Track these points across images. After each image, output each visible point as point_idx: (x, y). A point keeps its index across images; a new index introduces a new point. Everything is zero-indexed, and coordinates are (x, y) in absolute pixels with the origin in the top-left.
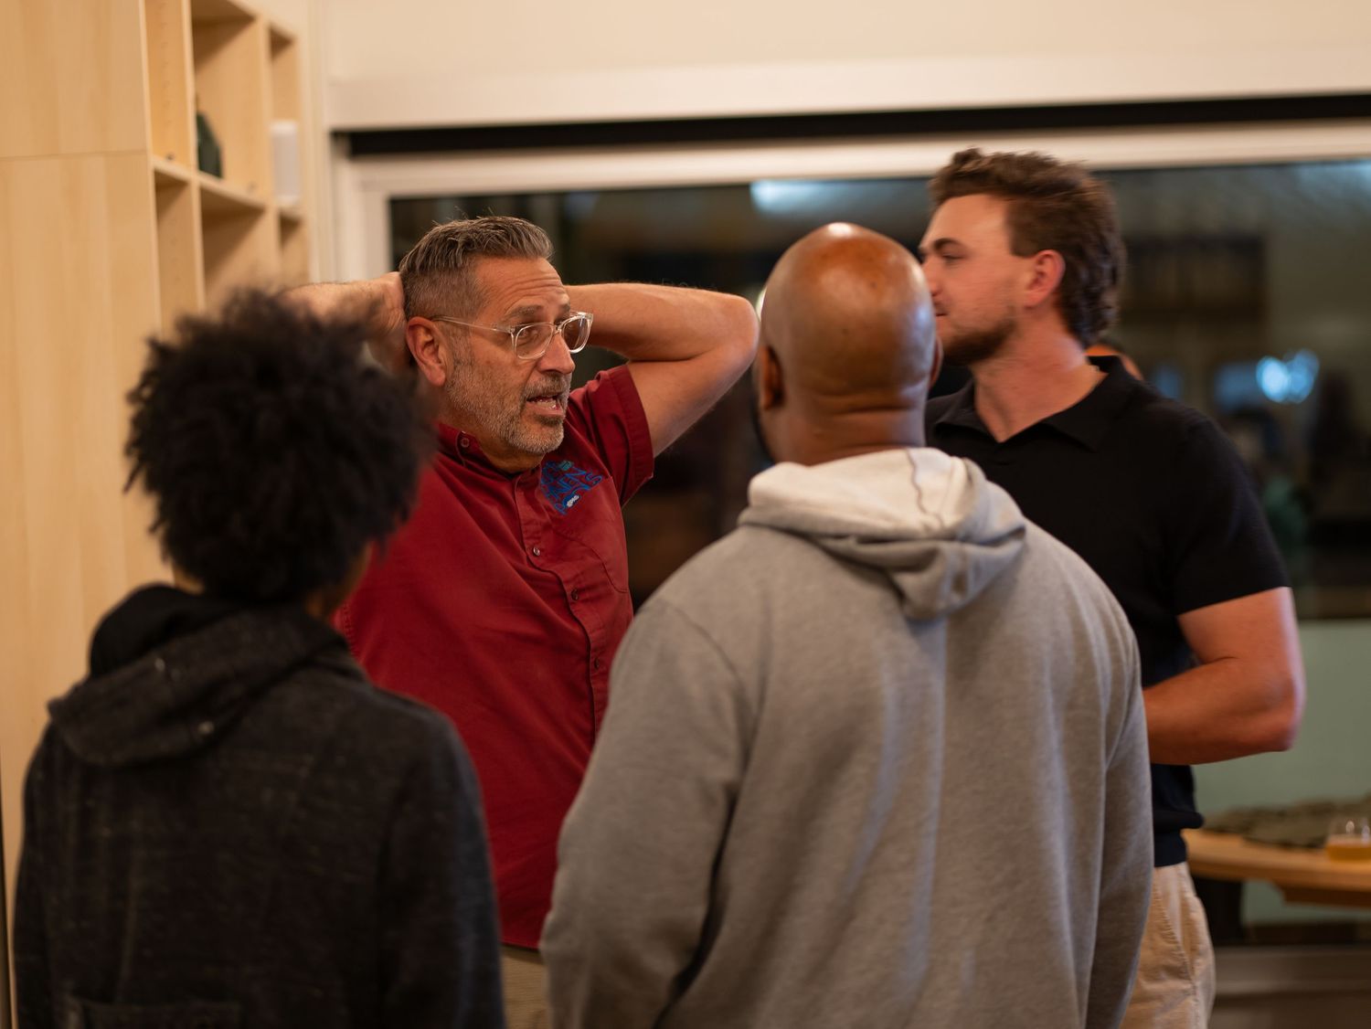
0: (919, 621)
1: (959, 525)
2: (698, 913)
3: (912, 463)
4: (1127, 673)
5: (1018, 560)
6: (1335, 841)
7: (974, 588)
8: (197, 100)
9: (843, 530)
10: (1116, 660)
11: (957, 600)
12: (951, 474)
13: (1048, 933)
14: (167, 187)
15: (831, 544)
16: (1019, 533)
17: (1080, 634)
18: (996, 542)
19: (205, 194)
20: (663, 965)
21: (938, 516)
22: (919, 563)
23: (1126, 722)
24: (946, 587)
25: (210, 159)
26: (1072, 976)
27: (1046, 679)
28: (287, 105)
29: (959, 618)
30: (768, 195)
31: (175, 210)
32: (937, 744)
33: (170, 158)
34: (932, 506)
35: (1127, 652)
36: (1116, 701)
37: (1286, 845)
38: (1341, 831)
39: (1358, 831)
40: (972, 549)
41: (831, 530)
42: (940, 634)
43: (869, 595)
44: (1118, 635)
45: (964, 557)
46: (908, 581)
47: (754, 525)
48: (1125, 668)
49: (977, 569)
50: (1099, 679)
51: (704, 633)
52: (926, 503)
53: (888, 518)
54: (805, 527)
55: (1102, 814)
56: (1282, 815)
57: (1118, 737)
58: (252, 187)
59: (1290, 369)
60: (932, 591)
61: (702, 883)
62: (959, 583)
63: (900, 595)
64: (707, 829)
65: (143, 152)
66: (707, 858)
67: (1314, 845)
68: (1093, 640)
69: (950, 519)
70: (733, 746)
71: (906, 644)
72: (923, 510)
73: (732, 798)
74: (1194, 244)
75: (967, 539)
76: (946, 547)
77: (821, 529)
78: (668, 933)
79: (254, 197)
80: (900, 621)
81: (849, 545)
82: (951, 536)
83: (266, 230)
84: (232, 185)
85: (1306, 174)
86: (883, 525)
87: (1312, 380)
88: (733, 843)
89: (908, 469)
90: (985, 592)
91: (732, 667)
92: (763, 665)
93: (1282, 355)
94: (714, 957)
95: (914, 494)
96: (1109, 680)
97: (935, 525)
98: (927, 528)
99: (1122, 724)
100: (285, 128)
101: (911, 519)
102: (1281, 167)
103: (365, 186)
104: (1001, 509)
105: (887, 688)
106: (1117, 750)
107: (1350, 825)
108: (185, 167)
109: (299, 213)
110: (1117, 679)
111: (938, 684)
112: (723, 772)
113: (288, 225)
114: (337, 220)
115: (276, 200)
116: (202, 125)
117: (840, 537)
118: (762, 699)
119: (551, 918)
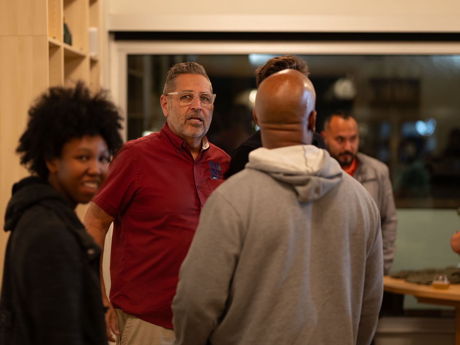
0: (303, 203)
1: (318, 171)
2: (224, 297)
3: (304, 150)
4: (376, 224)
5: (339, 184)
6: (435, 282)
7: (322, 193)
8: (64, 19)
9: (278, 171)
10: (372, 220)
11: (316, 196)
12: (318, 154)
13: (344, 310)
14: (53, 48)
15: (275, 175)
16: (340, 175)
17: (359, 210)
18: (332, 177)
19: (66, 50)
20: (212, 315)
21: (312, 168)
22: (304, 183)
23: (375, 241)
24: (313, 192)
25: (68, 39)
26: (351, 326)
27: (347, 225)
28: (94, 22)
29: (317, 202)
30: (254, 59)
31: (55, 56)
32: (308, 245)
33: (54, 38)
34: (310, 165)
35: (376, 217)
36: (371, 234)
37: (419, 283)
38: (437, 279)
39: (443, 280)
40: (322, 180)
41: (275, 170)
42: (310, 208)
43: (286, 193)
44: (373, 211)
45: (319, 182)
46: (300, 189)
47: (250, 168)
48: (375, 223)
49: (324, 186)
50: (365, 226)
51: (230, 203)
52: (308, 163)
53: (294, 167)
54: (266, 169)
55: (364, 272)
56: (418, 273)
57: (372, 246)
58: (82, 49)
59: (427, 125)
60: (308, 193)
61: (226, 287)
62: (317, 190)
63: (297, 194)
64: (228, 269)
65: (46, 35)
66: (228, 279)
67: (429, 284)
68: (364, 213)
69: (316, 169)
70: (238, 242)
71: (298, 210)
72: (307, 165)
73: (237, 259)
74: (397, 81)
75: (321, 176)
76: (314, 178)
77: (271, 170)
78: (213, 304)
79: (82, 52)
80: (297, 203)
81: (280, 176)
82: (315, 174)
83: (86, 63)
84: (75, 48)
85: (435, 59)
86: (292, 170)
87: (434, 128)
88: (237, 275)
89: (303, 152)
90: (327, 194)
91: (239, 215)
92: (249, 214)
93: (424, 120)
94: (230, 313)
95: (304, 160)
96: (369, 226)
97: (310, 170)
98: (308, 172)
99: (373, 242)
100: (93, 29)
101: (302, 168)
102: (426, 56)
103: (119, 50)
104: (334, 167)
105: (291, 224)
106: (372, 250)
107: (441, 277)
108: (59, 41)
109: (97, 58)
110: (372, 226)
111: (309, 224)
112: (234, 250)
113: (93, 62)
114: (110, 61)
115: (90, 53)
116: (66, 27)
117: (278, 173)
118: (248, 226)
119: (175, 297)
